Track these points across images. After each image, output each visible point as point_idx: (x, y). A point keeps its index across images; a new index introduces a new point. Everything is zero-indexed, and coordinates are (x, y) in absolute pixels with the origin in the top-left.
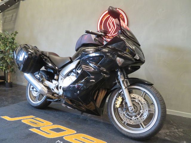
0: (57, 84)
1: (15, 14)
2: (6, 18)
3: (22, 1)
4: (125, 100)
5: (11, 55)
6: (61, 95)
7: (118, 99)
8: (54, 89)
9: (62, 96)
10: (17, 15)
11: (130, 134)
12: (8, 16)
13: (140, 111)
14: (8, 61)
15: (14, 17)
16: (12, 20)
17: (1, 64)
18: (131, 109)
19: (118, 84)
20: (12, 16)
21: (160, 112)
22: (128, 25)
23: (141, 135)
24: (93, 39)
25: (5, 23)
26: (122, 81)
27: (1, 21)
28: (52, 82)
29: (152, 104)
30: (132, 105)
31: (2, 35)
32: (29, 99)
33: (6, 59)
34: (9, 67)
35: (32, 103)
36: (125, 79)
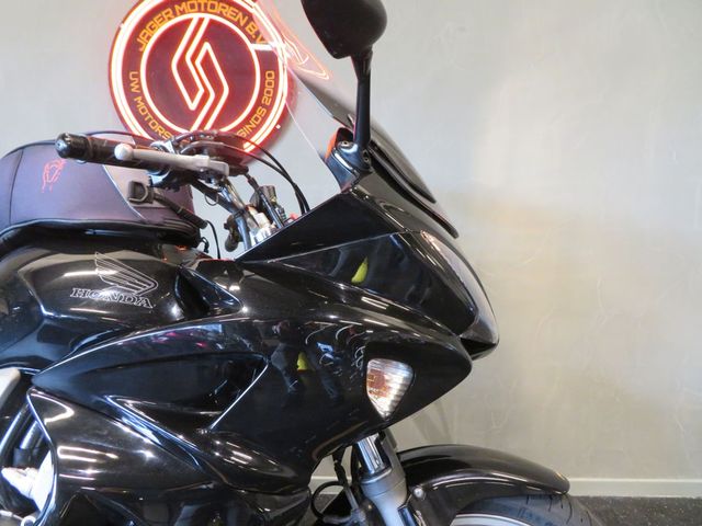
36: (409, 492)
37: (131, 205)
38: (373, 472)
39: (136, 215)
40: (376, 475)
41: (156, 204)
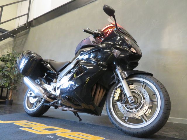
0: (54, 86)
1: (25, 39)
2: (16, 43)
3: (32, 28)
4: (124, 92)
5: (16, 72)
6: (58, 95)
7: (117, 91)
8: (51, 91)
9: (58, 97)
10: (26, 39)
11: (132, 129)
12: (18, 42)
13: (140, 102)
14: (12, 77)
15: (23, 41)
16: (22, 44)
17: (5, 80)
18: (131, 99)
19: (116, 76)
20: (22, 41)
21: (163, 100)
23: (144, 129)
24: (92, 41)
25: (15, 48)
26: (120, 73)
27: (12, 46)
28: (50, 85)
29: (154, 94)
30: (131, 95)
31: (10, 55)
32: (26, 107)
33: (10, 76)
34: (12, 84)
35: (28, 110)
36: (122, 71)
39: (93, 44)
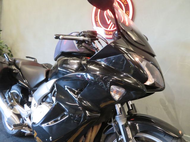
8: (26, 118)
19: (115, 130)
22: (133, 19)
26: (122, 125)
28: (23, 106)
36: (127, 122)
37: (77, 48)
38: (118, 114)
39: (78, 50)
40: (118, 115)
41: (83, 47)
